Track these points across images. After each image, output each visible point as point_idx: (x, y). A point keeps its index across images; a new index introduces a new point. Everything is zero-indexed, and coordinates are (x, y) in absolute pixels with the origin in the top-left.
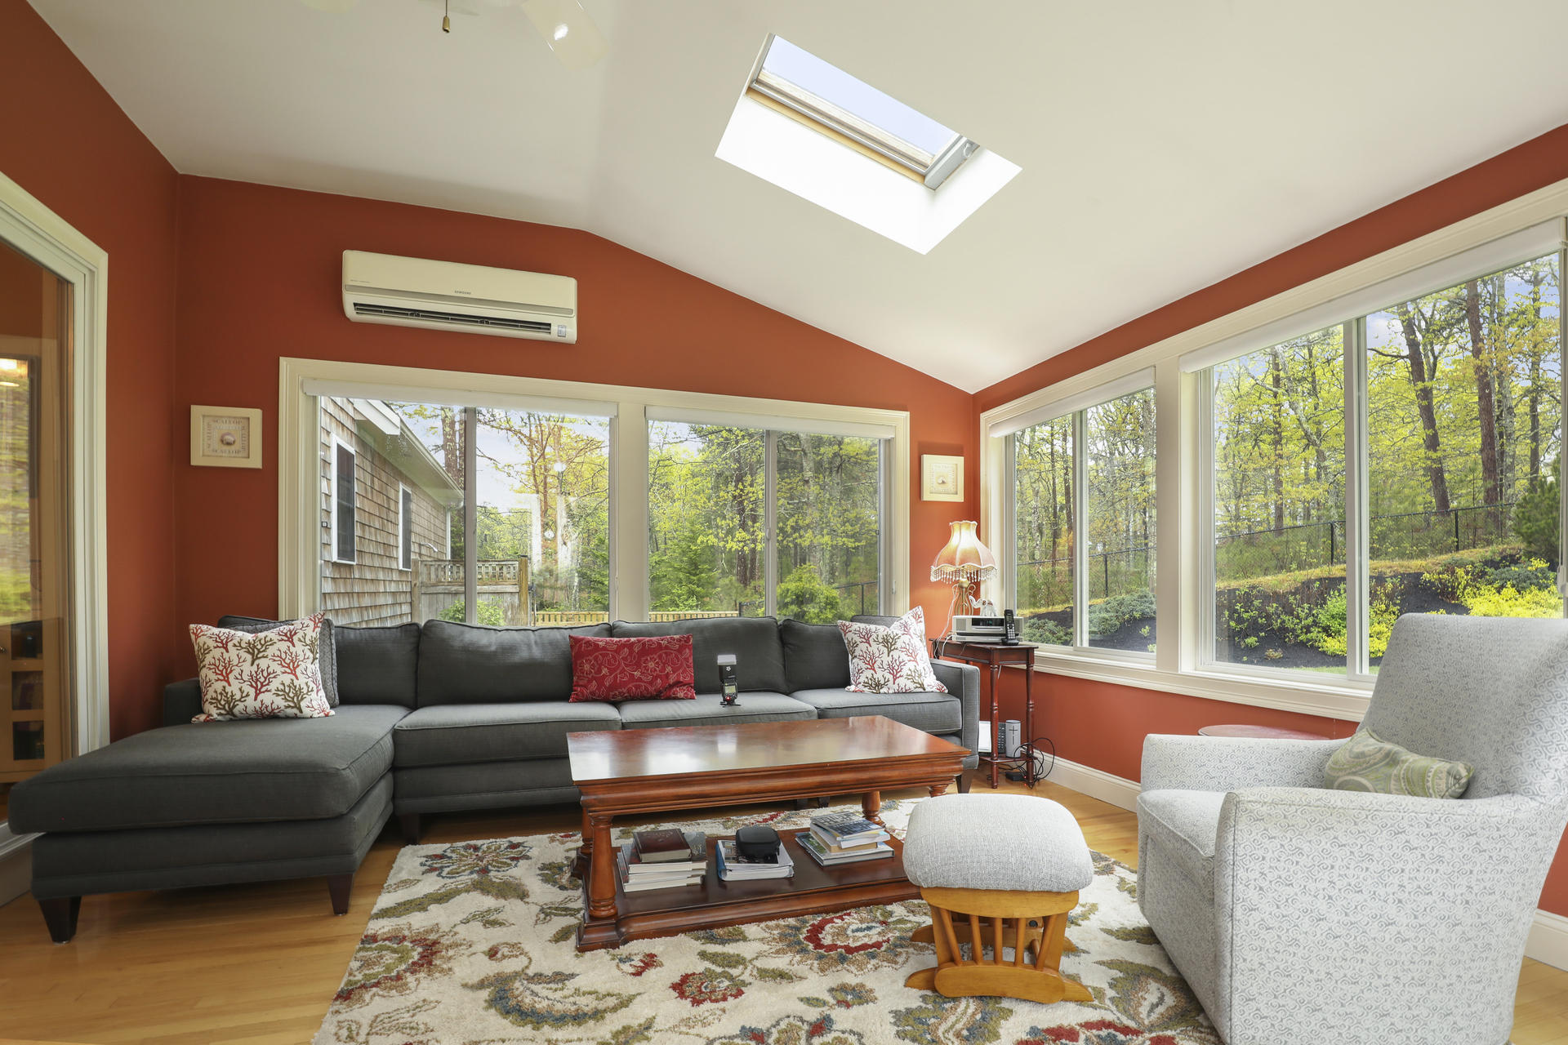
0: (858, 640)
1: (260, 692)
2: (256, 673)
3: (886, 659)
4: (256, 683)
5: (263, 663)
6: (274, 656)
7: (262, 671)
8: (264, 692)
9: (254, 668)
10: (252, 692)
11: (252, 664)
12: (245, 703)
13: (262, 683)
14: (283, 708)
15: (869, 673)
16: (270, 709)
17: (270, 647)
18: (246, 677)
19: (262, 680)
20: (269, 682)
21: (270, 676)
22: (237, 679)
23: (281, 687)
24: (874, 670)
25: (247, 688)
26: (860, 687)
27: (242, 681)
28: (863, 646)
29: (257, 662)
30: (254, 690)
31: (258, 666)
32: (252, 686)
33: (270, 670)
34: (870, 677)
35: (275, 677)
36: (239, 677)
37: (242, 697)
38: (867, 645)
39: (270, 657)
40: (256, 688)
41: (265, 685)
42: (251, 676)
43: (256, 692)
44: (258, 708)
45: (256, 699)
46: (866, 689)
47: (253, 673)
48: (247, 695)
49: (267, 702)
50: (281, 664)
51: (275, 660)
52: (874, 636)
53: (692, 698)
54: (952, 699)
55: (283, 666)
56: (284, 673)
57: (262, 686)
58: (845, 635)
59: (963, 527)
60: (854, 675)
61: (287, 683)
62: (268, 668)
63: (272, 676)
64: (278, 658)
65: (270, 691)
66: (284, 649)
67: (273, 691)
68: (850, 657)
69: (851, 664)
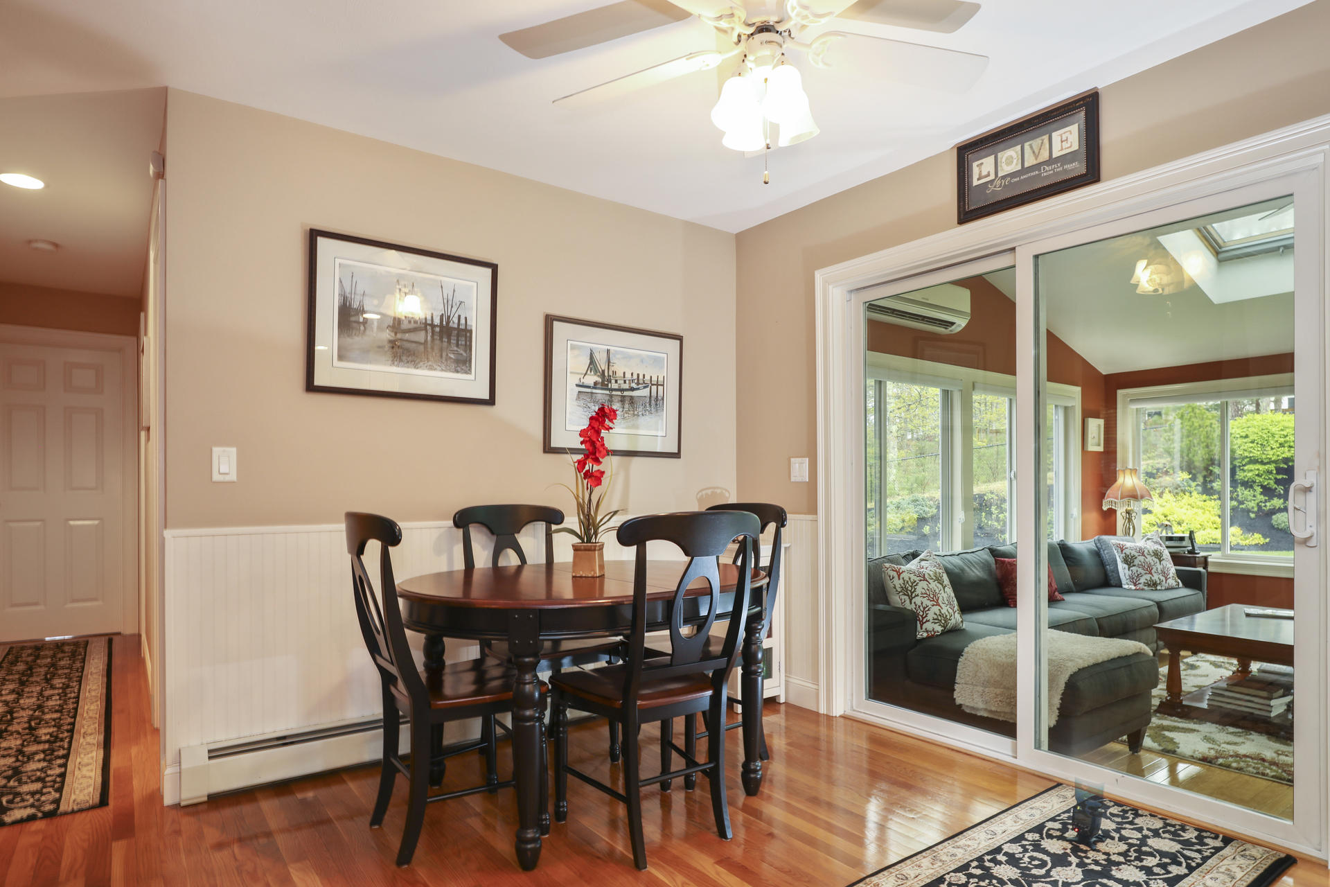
0: (1136, 554)
2: (915, 609)
3: (1160, 567)
7: (919, 607)
13: (922, 616)
15: (1148, 577)
20: (927, 614)
24: (1151, 574)
26: (1141, 586)
28: (1142, 558)
33: (924, 605)
34: (1149, 579)
46: (1146, 588)
51: (924, 597)
52: (1146, 551)
53: (1064, 600)
54: (1197, 592)
55: (931, 601)
56: (933, 605)
57: (923, 618)
58: (1122, 551)
59: (1128, 472)
60: (1131, 578)
61: (938, 613)
62: (922, 603)
63: (927, 609)
64: (925, 595)
65: (929, 621)
66: (926, 587)
67: (932, 621)
68: (1121, 566)
69: (1127, 571)
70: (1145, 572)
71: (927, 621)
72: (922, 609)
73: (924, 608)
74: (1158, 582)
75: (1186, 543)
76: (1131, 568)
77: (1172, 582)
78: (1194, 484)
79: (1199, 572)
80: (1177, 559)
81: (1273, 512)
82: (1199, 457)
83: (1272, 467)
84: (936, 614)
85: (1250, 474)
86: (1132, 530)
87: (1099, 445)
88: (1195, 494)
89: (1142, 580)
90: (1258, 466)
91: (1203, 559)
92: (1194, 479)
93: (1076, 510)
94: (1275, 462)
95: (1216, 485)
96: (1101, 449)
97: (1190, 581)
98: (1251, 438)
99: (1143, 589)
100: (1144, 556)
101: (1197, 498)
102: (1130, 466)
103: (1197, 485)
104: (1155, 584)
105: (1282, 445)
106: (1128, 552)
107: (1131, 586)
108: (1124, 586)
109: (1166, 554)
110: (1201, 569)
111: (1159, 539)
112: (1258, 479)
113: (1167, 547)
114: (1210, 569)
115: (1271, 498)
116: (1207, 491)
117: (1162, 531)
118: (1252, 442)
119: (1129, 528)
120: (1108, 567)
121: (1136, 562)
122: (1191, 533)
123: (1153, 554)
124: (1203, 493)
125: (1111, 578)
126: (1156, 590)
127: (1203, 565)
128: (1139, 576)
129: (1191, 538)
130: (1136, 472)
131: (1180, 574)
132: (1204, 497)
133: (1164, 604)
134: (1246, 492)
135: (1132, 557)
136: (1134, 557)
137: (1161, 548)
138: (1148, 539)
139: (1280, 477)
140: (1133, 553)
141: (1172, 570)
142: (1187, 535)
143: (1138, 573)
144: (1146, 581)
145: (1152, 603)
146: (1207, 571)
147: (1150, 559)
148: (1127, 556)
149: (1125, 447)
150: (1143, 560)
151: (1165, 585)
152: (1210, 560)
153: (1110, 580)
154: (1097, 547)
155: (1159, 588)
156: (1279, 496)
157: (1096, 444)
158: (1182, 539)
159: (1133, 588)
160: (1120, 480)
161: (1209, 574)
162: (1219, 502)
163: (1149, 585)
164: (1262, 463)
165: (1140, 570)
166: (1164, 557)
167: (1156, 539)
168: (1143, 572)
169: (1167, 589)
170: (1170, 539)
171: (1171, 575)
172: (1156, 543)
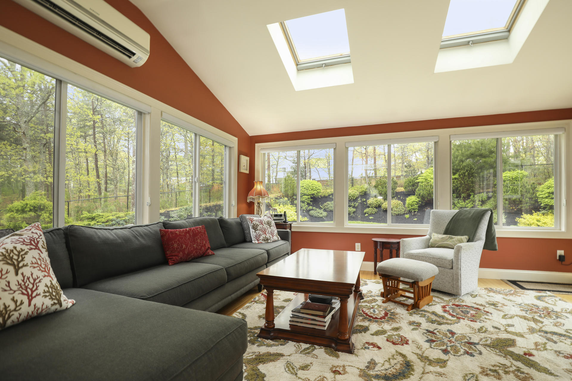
0: (259, 224)
1: (32, 298)
2: (23, 281)
3: (270, 230)
4: (26, 290)
5: (27, 271)
6: (33, 263)
7: (28, 278)
8: (35, 297)
9: (20, 277)
10: (25, 299)
11: (17, 274)
12: (20, 312)
13: (31, 290)
14: (50, 306)
15: (264, 236)
16: (40, 311)
17: (26, 256)
18: (14, 287)
19: (31, 286)
20: (37, 287)
21: (36, 281)
22: (5, 290)
23: (46, 289)
24: (266, 234)
25: (19, 297)
26: (261, 241)
27: (12, 292)
28: (261, 226)
29: (20, 271)
30: (26, 297)
31: (22, 274)
32: (23, 294)
33: (35, 276)
35: (40, 282)
36: (8, 289)
37: (16, 306)
38: (262, 225)
39: (30, 265)
40: (28, 295)
41: (35, 290)
42: (20, 285)
43: (28, 298)
44: (30, 313)
45: (30, 305)
46: (263, 242)
47: (20, 282)
48: (22, 303)
49: (39, 305)
50: (40, 270)
51: (34, 267)
52: (263, 222)
53: (214, 254)
54: (287, 242)
55: (42, 271)
56: (45, 276)
57: (32, 292)
58: (252, 222)
59: (258, 183)
60: (256, 237)
61: (49, 285)
62: (32, 274)
63: (37, 281)
64: (36, 265)
65: (39, 295)
66: (37, 257)
67: (42, 294)
68: (252, 230)
69: (254, 233)
70: (263, 233)
71: (37, 295)
72: (32, 281)
73: (35, 280)
74: (269, 238)
75: (283, 218)
76: (256, 232)
77: (275, 238)
78: (289, 201)
79: (288, 231)
80: (278, 226)
81: (310, 210)
82: (290, 193)
83: (309, 197)
84: (46, 286)
85: (304, 199)
86: (260, 212)
87: (247, 170)
88: (289, 205)
89: (261, 238)
90: (306, 196)
91: (289, 225)
92: (289, 200)
93: (234, 202)
94: (310, 195)
95: (295, 202)
96: (247, 172)
97: (284, 236)
98: (304, 187)
99: (261, 243)
100: (263, 224)
101: (289, 206)
102: (261, 180)
103: (290, 202)
104: (267, 240)
105: (312, 190)
106: (254, 222)
107: (256, 241)
108: (253, 242)
109: (273, 223)
110: (288, 230)
111: (270, 216)
112: (306, 201)
113: (274, 220)
114: (293, 230)
115: (309, 206)
116: (292, 203)
117: (273, 212)
118: (305, 188)
119: (259, 211)
120: (245, 231)
121: (259, 228)
122: (285, 212)
123: (266, 223)
124: (291, 205)
125: (247, 237)
126: (268, 242)
127: (290, 228)
128: (260, 235)
129: (285, 215)
130: (262, 183)
131: (279, 233)
132: (292, 206)
133: (270, 251)
134: (303, 204)
135: (256, 225)
136: (257, 225)
137: (271, 220)
138: (265, 215)
139: (311, 200)
140: (257, 223)
141: (276, 231)
142: (283, 213)
143: (260, 234)
144: (263, 238)
145: (264, 251)
146: (291, 231)
147: (265, 226)
148: (254, 225)
149: (258, 172)
150: (262, 227)
151: (272, 239)
152: (292, 225)
153: (247, 238)
154: (241, 220)
155: (269, 241)
156: (311, 206)
157: (245, 169)
158: (281, 215)
159: (257, 242)
160: (255, 187)
161: (292, 232)
162: (295, 207)
163: (265, 240)
164: (307, 195)
165: (261, 233)
166: (272, 224)
167: (269, 215)
168: (262, 233)
169: (273, 242)
170: (276, 216)
171: (275, 234)
172: (268, 217)
